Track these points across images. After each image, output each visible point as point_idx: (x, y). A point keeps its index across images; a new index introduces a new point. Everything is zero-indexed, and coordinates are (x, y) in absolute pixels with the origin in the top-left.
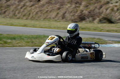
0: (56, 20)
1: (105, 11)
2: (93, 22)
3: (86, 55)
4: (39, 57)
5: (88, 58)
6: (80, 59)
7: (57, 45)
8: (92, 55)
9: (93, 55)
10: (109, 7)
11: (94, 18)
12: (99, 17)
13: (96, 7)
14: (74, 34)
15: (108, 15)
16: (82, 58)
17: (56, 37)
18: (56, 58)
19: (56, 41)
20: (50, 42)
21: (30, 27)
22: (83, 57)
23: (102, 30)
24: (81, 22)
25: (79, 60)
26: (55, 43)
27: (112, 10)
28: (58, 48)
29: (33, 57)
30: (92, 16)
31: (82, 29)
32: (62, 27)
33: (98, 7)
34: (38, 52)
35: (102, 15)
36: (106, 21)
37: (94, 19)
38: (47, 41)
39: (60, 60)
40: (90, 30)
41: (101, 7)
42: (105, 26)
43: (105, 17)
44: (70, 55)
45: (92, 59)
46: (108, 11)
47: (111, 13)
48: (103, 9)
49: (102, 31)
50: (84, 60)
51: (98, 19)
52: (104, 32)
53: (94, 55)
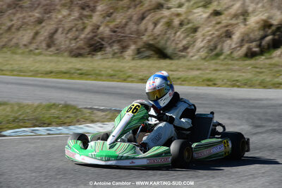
0: (31, 51)
1: (151, 27)
2: (122, 56)
10: (162, 18)
11: (125, 44)
12: (135, 43)
13: (130, 19)
15: (160, 38)
23: (129, 77)
24: (94, 55)
27: (169, 24)
30: (119, 41)
31: (81, 74)
32: (32, 69)
33: (135, 18)
35: (145, 38)
36: (152, 53)
37: (124, 48)
40: (99, 78)
41: (143, 18)
42: (142, 66)
43: (151, 42)
46: (159, 27)
47: (165, 33)
48: (147, 23)
49: (130, 79)
51: (133, 47)
52: (132, 82)
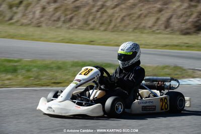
0: (154, 31)
3: (152, 102)
4: (61, 109)
5: (155, 109)
6: (140, 111)
7: (96, 84)
8: (164, 103)
9: (166, 103)
14: (131, 62)
16: (144, 108)
17: (95, 70)
18: (92, 110)
19: (94, 78)
20: (84, 80)
21: (99, 44)
22: (146, 107)
25: (138, 112)
26: (93, 81)
28: (99, 90)
29: (51, 108)
34: (60, 99)
38: (78, 77)
39: (101, 114)
44: (121, 104)
45: (164, 110)
50: (148, 113)
53: (168, 103)
